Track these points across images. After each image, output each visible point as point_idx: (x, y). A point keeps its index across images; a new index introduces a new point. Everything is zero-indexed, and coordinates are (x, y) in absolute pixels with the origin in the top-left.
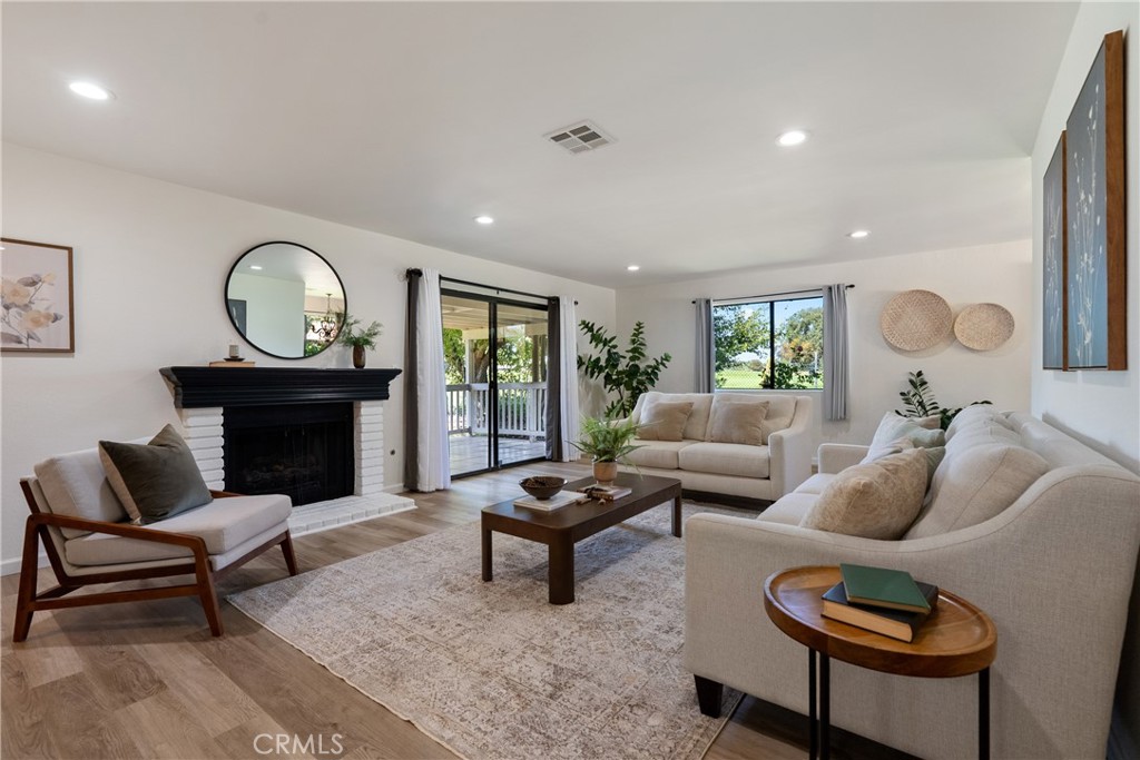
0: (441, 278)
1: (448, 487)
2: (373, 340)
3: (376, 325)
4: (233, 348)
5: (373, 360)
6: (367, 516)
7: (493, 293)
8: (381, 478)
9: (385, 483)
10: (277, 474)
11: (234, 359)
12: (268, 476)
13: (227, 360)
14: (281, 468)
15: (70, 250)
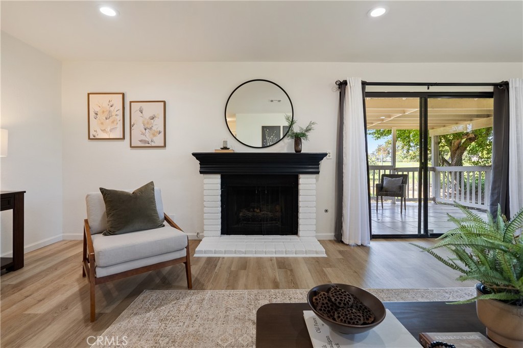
0: (364, 84)
1: (365, 244)
2: (307, 134)
3: (312, 123)
4: (225, 142)
5: (307, 147)
6: (286, 254)
7: (424, 89)
8: (314, 228)
9: (317, 231)
10: (255, 214)
11: (225, 148)
12: (250, 214)
13: (222, 149)
14: (258, 211)
15: (165, 102)
